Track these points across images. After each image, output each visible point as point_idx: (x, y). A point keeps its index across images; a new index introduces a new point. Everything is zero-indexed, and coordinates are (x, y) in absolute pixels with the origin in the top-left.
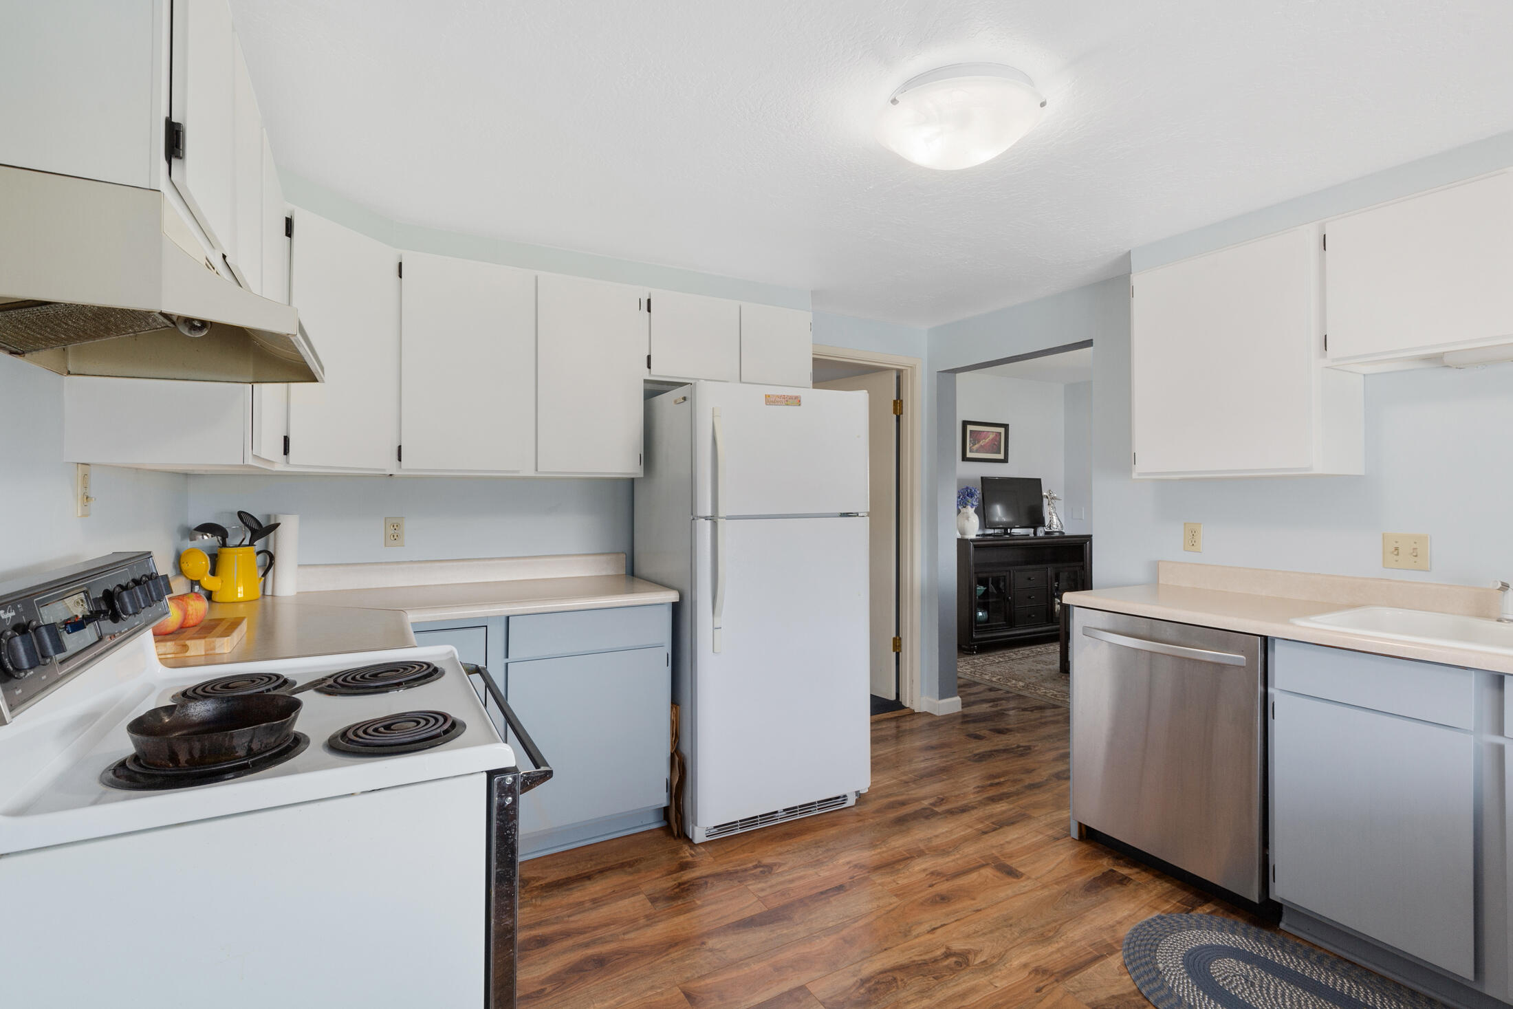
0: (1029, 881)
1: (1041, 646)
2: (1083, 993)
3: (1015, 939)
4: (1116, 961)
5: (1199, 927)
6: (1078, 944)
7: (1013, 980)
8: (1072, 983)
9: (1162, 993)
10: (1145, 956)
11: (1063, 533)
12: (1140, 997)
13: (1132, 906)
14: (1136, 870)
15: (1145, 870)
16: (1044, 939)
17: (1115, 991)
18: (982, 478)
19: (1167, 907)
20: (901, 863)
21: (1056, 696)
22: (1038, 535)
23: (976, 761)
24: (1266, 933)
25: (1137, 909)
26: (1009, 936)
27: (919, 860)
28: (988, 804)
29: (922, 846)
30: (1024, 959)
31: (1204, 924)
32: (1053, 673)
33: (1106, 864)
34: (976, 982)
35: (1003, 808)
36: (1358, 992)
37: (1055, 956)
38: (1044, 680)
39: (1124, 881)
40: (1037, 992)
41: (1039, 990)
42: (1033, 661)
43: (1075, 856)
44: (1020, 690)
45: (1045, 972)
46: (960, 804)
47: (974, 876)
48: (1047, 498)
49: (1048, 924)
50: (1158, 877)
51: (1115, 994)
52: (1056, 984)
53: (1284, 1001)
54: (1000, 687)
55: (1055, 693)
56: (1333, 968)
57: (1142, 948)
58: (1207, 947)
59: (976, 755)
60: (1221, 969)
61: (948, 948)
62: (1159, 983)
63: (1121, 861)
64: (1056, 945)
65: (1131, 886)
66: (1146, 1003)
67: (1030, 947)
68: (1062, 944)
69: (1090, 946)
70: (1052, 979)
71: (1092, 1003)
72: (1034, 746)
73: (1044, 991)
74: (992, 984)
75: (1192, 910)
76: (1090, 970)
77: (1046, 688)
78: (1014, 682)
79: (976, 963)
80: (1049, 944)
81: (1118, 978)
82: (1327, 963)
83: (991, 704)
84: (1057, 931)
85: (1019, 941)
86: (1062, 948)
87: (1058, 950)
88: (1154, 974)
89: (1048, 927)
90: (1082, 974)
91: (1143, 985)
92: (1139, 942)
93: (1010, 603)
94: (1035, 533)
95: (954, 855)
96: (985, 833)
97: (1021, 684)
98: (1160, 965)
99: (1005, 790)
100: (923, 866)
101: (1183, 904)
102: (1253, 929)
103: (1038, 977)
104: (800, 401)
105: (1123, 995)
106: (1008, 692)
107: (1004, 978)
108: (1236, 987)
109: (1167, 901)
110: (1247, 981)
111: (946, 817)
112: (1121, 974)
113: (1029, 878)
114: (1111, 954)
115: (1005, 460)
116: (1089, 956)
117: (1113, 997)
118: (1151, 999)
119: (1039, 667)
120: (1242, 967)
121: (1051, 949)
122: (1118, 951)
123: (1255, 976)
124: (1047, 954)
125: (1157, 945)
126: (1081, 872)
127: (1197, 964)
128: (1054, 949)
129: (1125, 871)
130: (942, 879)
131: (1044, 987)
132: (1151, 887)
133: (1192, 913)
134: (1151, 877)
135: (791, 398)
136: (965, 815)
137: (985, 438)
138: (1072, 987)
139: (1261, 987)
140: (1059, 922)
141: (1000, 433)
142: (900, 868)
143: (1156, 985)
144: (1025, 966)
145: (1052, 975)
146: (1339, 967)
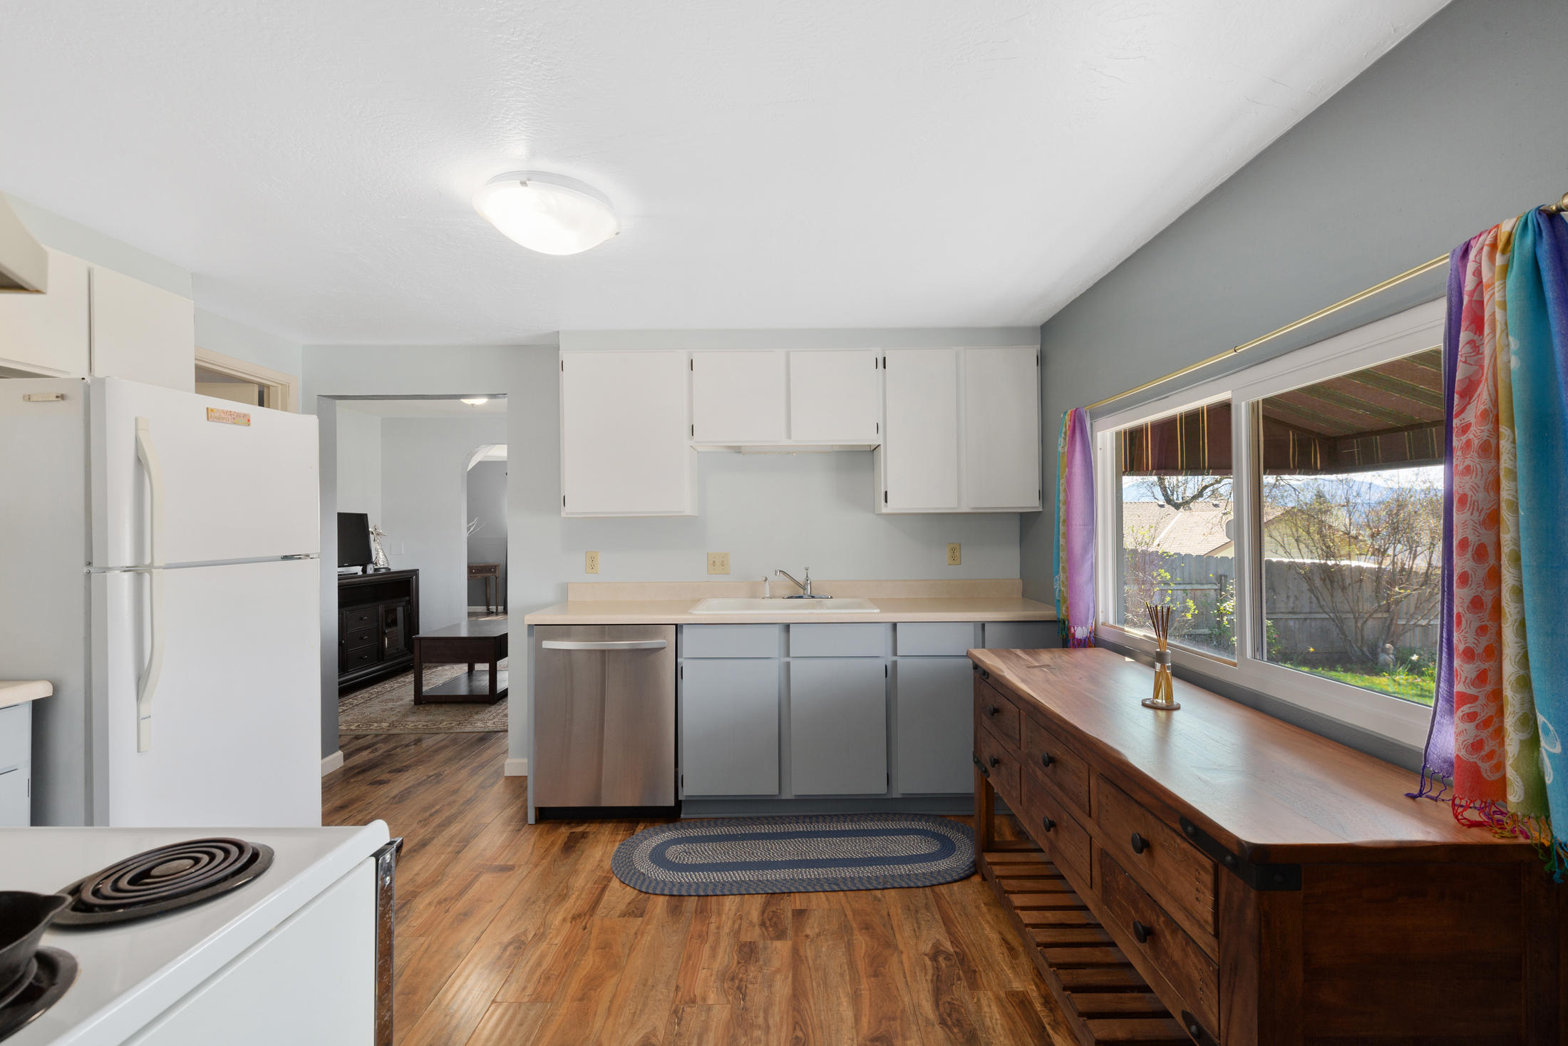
0: (523, 867)
1: (376, 686)
2: (612, 913)
3: (544, 909)
4: (615, 883)
5: (646, 839)
6: (587, 887)
7: (564, 932)
8: (601, 911)
9: (653, 884)
10: (630, 870)
11: (390, 569)
12: (643, 895)
13: (600, 847)
14: (586, 825)
15: (591, 823)
16: (563, 897)
17: (628, 900)
19: (620, 837)
20: (402, 910)
21: (427, 726)
22: (368, 573)
23: (397, 803)
24: (678, 824)
25: (604, 848)
26: (538, 909)
27: (418, 900)
28: (443, 831)
29: (410, 888)
30: (560, 917)
31: (647, 836)
32: (408, 707)
33: (564, 831)
34: (540, 951)
35: (458, 828)
36: (732, 831)
37: (578, 903)
38: (405, 715)
39: (584, 835)
40: (584, 929)
41: (585, 928)
42: (379, 702)
43: (541, 835)
44: (388, 730)
45: (579, 916)
46: (416, 841)
47: (477, 886)
48: (372, 533)
49: (558, 887)
50: (602, 822)
51: (629, 901)
52: (592, 918)
53: (708, 853)
54: (365, 733)
55: (424, 724)
56: (716, 825)
57: (626, 867)
58: (657, 846)
59: (394, 798)
60: (672, 853)
61: (500, 943)
62: (648, 880)
63: (573, 824)
64: (574, 896)
65: (591, 836)
66: (647, 895)
67: (558, 907)
68: (577, 893)
69: (594, 884)
70: (587, 917)
71: (620, 914)
72: (443, 772)
73: (588, 926)
74: (552, 944)
75: (634, 832)
76: (605, 897)
77: (413, 722)
78: (376, 725)
79: (529, 939)
80: (569, 898)
81: (624, 892)
82: (712, 823)
83: (369, 750)
84: (567, 887)
85: (548, 908)
86: (579, 895)
87: (577, 899)
88: (642, 877)
89: (560, 889)
90: (602, 903)
91: (641, 886)
92: (621, 865)
94: (364, 571)
95: (447, 880)
96: (458, 852)
97: (385, 725)
98: (642, 870)
99: (448, 814)
100: (427, 901)
101: (627, 831)
102: (671, 825)
103: (578, 921)
104: (249, 421)
105: (634, 899)
106: (377, 735)
107: (557, 935)
108: (684, 859)
109: (617, 834)
110: (686, 853)
111: (413, 856)
112: (624, 889)
113: (520, 866)
114: (609, 881)
116: (599, 889)
117: (629, 903)
118: (650, 891)
119: (390, 705)
120: (680, 847)
121: (572, 900)
122: (612, 878)
123: (688, 849)
124: (573, 904)
125: (632, 861)
126: (553, 844)
127: (658, 858)
128: (574, 900)
129: (580, 829)
130: (453, 901)
131: (586, 924)
132: (602, 830)
133: (636, 833)
134: (598, 825)
135: (239, 415)
136: (428, 847)
138: (602, 913)
139: (694, 852)
140: (565, 881)
142: (405, 913)
143: (647, 883)
144: (564, 920)
145: (585, 915)
146: (719, 822)
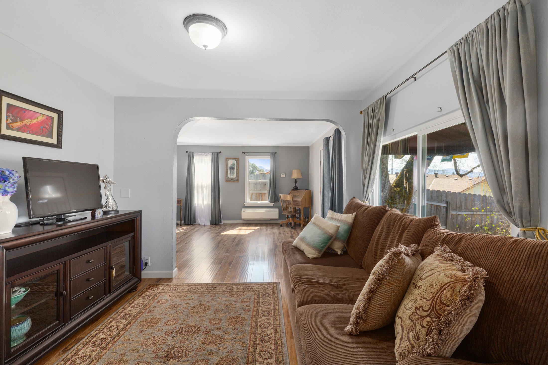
18: (24, 159)
22: (96, 217)
48: (103, 182)
93: (64, 299)
94: (93, 216)
115: (59, 145)
137: (31, 118)
141: (52, 118)
